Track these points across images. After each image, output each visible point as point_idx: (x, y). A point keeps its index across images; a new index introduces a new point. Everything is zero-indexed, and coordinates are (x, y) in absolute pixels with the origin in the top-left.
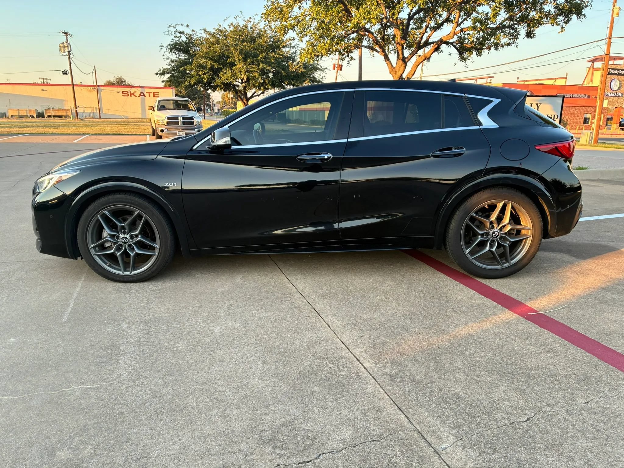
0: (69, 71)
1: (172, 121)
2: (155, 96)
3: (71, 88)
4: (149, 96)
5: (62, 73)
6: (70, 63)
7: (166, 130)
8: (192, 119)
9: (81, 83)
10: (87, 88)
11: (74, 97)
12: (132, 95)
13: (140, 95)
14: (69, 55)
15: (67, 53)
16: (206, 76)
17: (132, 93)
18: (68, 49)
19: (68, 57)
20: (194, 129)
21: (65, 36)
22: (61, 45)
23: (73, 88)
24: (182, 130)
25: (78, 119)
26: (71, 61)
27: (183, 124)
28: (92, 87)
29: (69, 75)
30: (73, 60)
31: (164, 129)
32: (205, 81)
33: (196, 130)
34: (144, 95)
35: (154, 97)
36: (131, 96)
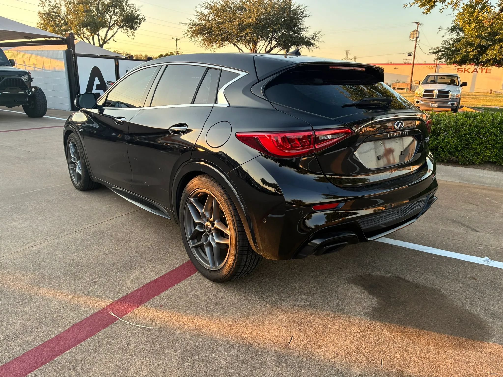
0: (413, 53)
1: (428, 94)
2: (488, 72)
3: (411, 66)
4: (482, 72)
5: (407, 55)
6: (416, 46)
7: (420, 102)
8: (448, 92)
9: (425, 62)
10: (429, 66)
11: (412, 74)
12: (466, 72)
13: (473, 71)
14: (416, 40)
15: (415, 39)
16: (472, 53)
17: (466, 69)
18: (417, 35)
19: (415, 42)
20: (448, 102)
21: (417, 26)
22: (412, 33)
23: (413, 66)
24: (436, 102)
25: (410, 90)
26: (417, 45)
27: (438, 97)
28: (432, 66)
29: (412, 56)
30: (419, 43)
31: (419, 100)
32: (471, 57)
33: (449, 103)
34: (477, 71)
35: (486, 72)
36: (464, 72)
